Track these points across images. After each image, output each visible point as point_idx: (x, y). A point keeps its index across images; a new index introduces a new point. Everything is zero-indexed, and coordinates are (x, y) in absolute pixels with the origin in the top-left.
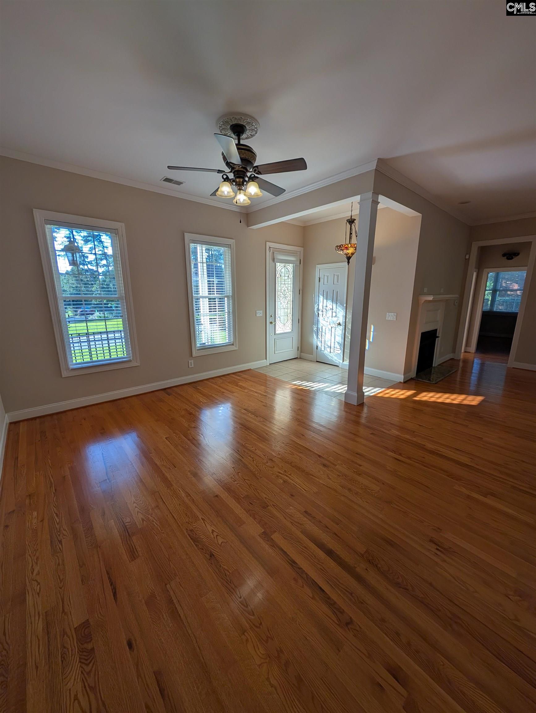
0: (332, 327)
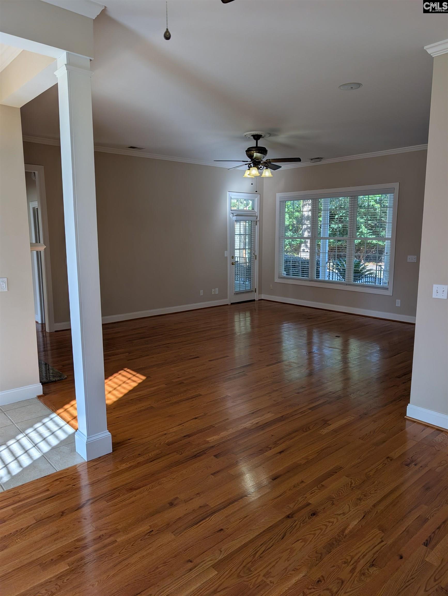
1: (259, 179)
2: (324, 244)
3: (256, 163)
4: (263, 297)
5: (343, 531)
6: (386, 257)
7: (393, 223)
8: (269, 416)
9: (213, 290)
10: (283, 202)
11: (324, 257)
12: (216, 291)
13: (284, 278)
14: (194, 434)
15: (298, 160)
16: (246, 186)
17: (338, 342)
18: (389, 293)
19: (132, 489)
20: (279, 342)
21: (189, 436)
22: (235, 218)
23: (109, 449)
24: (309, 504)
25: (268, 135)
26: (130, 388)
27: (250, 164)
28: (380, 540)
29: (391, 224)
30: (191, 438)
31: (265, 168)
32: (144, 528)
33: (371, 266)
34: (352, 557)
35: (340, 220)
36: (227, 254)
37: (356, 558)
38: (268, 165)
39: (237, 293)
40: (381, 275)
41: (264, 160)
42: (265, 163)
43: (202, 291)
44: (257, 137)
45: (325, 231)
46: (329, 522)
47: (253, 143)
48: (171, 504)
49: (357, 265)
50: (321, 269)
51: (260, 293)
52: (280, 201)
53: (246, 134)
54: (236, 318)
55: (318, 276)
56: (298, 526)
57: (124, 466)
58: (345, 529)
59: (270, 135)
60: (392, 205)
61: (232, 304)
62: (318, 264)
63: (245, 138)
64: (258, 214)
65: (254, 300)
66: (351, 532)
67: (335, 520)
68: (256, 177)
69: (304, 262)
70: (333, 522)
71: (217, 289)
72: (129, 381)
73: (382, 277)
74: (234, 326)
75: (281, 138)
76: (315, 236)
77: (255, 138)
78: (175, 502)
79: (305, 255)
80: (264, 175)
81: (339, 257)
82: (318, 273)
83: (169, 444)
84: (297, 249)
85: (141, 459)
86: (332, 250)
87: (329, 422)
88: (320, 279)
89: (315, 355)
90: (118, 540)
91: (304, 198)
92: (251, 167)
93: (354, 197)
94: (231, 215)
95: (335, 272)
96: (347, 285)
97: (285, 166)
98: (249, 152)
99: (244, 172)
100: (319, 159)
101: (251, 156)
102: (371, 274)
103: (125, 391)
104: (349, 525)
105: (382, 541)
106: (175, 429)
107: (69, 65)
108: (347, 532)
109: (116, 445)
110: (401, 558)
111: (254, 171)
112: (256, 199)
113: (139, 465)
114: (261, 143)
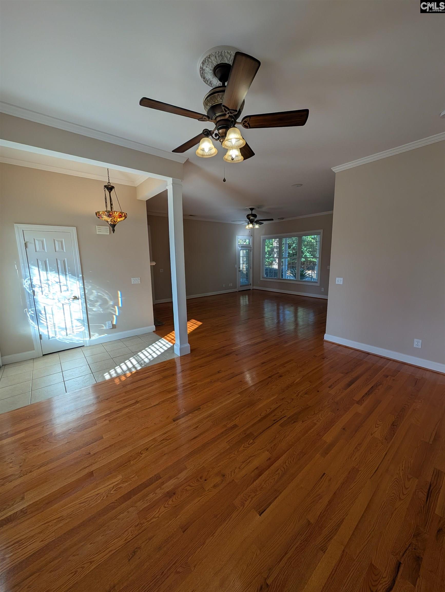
0: (63, 304)
1: (253, 230)
2: (285, 261)
3: (252, 222)
4: (255, 288)
5: (294, 382)
6: (316, 267)
7: (320, 250)
8: (259, 340)
9: (230, 284)
10: (264, 240)
11: (285, 267)
12: (231, 285)
13: (265, 278)
14: (226, 346)
15: (272, 220)
16: (247, 233)
17: (292, 309)
18: (318, 285)
19: (201, 367)
20: (263, 309)
21: (224, 347)
22: (240, 248)
23: (189, 352)
24: (278, 373)
25: (257, 208)
26: (195, 328)
27: (248, 222)
28: (309, 386)
29: (319, 250)
30: (225, 348)
31: (256, 224)
32: (208, 380)
33: (310, 272)
34: (297, 391)
35: (294, 249)
36: (236, 266)
37: (299, 391)
38: (257, 222)
39: (241, 286)
40: (315, 276)
41: (255, 220)
42: (256, 221)
43: (224, 285)
44: (252, 209)
45: (285, 255)
46: (287, 379)
47: (250, 212)
48: (219, 372)
49: (303, 271)
50: (283, 274)
51: (253, 286)
52: (263, 240)
53: (246, 208)
54: (241, 298)
55: (282, 277)
56: (274, 380)
57: (197, 358)
58: (294, 381)
59: (258, 208)
60: (319, 241)
61: (239, 291)
62: (282, 271)
63: (246, 210)
64: (251, 246)
65: (250, 289)
66: (297, 382)
67: (290, 379)
68: (251, 228)
69: (275, 270)
70: (289, 379)
71: (231, 284)
72: (194, 325)
73: (315, 278)
74: (240, 301)
75: (264, 209)
76: (280, 257)
77: (251, 210)
78: (220, 372)
79: (276, 266)
80: (255, 227)
81: (293, 267)
82: (282, 275)
83: (215, 350)
84: (271, 264)
85: (203, 356)
86: (289, 264)
87: (288, 342)
88: (283, 278)
89: (281, 314)
90: (198, 384)
91: (275, 238)
92: (249, 224)
93: (300, 237)
94: (238, 247)
95: (291, 276)
96: (296, 281)
97: (265, 223)
98: (248, 216)
99: (246, 226)
100: (283, 218)
101: (249, 218)
102: (310, 276)
103: (193, 329)
104: (296, 380)
105: (310, 386)
106: (217, 344)
107: (173, 184)
108: (295, 383)
109: (192, 350)
110: (318, 391)
111: (251, 226)
112: (251, 239)
113: (202, 358)
114: (254, 212)
